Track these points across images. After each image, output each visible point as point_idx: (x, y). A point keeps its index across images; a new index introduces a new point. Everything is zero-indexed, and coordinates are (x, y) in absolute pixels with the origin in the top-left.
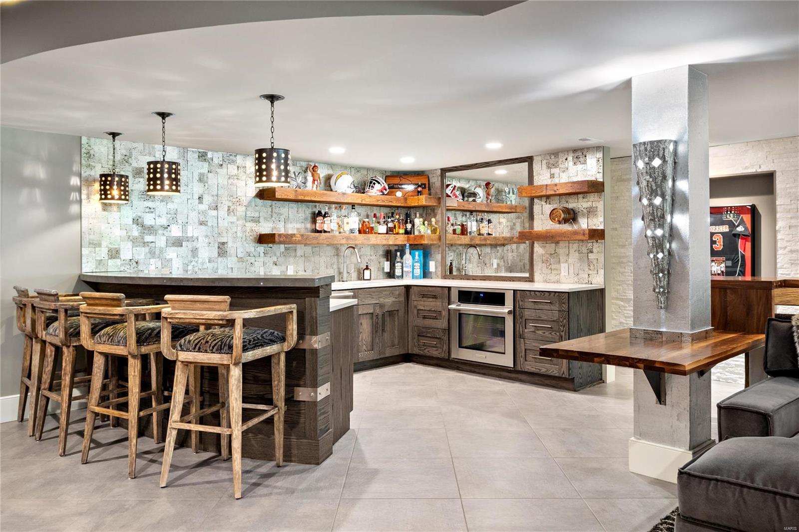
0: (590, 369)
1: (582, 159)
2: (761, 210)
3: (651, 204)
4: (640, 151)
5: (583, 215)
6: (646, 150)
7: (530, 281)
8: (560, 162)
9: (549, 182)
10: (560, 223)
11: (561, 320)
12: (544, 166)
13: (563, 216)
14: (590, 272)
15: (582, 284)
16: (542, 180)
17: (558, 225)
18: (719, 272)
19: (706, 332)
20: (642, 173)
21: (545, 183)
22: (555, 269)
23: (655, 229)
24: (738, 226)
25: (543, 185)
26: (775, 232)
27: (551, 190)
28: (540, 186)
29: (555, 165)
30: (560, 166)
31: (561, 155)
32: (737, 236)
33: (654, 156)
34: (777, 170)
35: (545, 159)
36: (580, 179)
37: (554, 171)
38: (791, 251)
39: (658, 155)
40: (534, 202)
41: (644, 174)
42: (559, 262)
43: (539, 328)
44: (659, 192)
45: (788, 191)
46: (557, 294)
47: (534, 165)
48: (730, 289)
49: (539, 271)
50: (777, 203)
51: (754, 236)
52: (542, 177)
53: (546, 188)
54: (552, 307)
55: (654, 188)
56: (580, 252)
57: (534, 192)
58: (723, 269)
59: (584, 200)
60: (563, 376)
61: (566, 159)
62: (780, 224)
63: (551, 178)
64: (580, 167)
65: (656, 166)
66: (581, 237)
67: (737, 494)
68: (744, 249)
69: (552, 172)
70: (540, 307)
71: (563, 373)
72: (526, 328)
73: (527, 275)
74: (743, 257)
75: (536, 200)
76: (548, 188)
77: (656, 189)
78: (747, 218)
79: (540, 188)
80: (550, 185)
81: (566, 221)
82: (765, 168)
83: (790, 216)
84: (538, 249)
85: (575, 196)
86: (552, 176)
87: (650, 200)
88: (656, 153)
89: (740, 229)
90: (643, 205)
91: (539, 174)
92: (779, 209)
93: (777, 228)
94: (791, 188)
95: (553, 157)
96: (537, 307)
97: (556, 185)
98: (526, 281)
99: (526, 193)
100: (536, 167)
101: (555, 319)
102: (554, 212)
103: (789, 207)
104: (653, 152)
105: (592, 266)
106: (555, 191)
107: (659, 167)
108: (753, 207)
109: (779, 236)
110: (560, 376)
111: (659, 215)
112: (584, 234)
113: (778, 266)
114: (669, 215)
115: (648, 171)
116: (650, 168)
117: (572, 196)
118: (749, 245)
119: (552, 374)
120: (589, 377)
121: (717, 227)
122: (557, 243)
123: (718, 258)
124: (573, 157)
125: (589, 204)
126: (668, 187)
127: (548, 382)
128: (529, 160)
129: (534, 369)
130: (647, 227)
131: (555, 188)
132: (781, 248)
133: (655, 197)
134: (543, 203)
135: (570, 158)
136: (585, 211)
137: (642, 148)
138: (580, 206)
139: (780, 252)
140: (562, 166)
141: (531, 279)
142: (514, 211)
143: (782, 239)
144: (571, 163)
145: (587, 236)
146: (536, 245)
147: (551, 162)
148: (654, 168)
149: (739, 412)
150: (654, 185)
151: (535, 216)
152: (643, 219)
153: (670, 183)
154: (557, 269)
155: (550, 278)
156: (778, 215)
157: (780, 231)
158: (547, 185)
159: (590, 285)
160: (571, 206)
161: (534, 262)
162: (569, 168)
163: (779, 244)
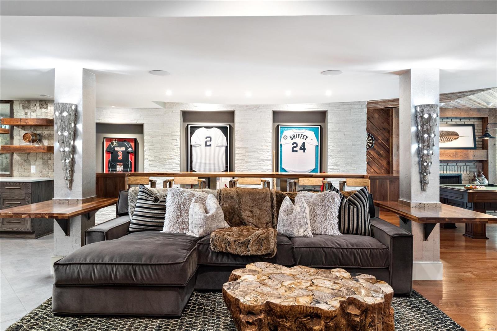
0: (47, 225)
1: (45, 106)
2: (139, 140)
3: (62, 135)
4: (57, 107)
5: (45, 138)
6: (59, 107)
7: (10, 176)
8: (31, 106)
9: (23, 117)
10: (29, 141)
11: (27, 198)
12: (21, 108)
13: (31, 138)
14: (49, 171)
15: (44, 177)
16: (19, 116)
17: (29, 143)
18: (121, 170)
19: (92, 198)
20: (58, 119)
21: (21, 117)
22: (27, 169)
23: (64, 148)
24: (129, 148)
25: (18, 119)
26: (143, 151)
27: (23, 122)
28: (16, 119)
29: (28, 108)
30: (31, 108)
31: (32, 102)
32: (128, 153)
33: (64, 110)
34: (145, 123)
35: (21, 103)
36: (43, 118)
37: (27, 111)
38: (150, 161)
39: (66, 110)
40: (14, 128)
41: (59, 119)
42: (30, 165)
43: (12, 204)
44: (67, 129)
45: (149, 133)
46: (25, 183)
47: (14, 106)
48: (109, 177)
49: (17, 170)
50: (145, 138)
51: (135, 153)
52: (20, 113)
53: (21, 121)
54: (21, 191)
55: (64, 127)
56: (42, 159)
57: (12, 122)
58: (122, 169)
59: (46, 130)
60: (28, 231)
61: (35, 105)
62: (145, 148)
63: (25, 115)
64: (44, 110)
65: (65, 116)
66: (42, 151)
67: (78, 268)
68: (131, 159)
69: (26, 112)
70: (13, 191)
71: (28, 229)
72: (3, 205)
73: (8, 173)
74: (131, 162)
75: (15, 127)
76: (22, 120)
77: (65, 127)
78: (133, 144)
79: (16, 120)
80: (23, 119)
81: (34, 141)
82: (140, 122)
83: (149, 144)
84: (16, 157)
85: (40, 127)
86: (26, 114)
87: (62, 132)
88: (65, 109)
89: (130, 149)
90: (59, 135)
91: (17, 112)
92: (145, 141)
93: (145, 150)
94: (150, 132)
95: (27, 103)
96: (11, 191)
97: (27, 119)
98: (7, 176)
99: (7, 122)
100: (16, 107)
101: (23, 198)
102: (26, 135)
103: (149, 140)
104: (63, 108)
105: (50, 167)
106: (26, 123)
107: (66, 116)
108: (135, 140)
109: (145, 153)
110: (26, 231)
111: (66, 140)
112: (44, 149)
113: (145, 167)
114: (72, 141)
115: (61, 118)
116: (62, 117)
117: (39, 127)
118: (133, 157)
119: (21, 231)
120: (46, 229)
121: (120, 148)
122: (29, 154)
123: (120, 163)
124: (40, 104)
125: (49, 132)
126: (72, 127)
127: (18, 236)
128: (11, 102)
129: (8, 229)
130: (61, 146)
131: (26, 121)
132: (146, 159)
133: (64, 131)
134: (20, 130)
135: (38, 105)
136: (46, 136)
137: (58, 106)
138: (43, 133)
139: (145, 161)
140: (33, 109)
141: (11, 175)
142: (7, 133)
143: (146, 155)
144: (38, 108)
145: (46, 150)
146: (15, 154)
147: (26, 105)
148: (64, 116)
149: (94, 233)
150: (64, 125)
151: (14, 137)
152: (58, 142)
153: (73, 125)
154: (28, 169)
155: (24, 174)
156: (145, 144)
157: (145, 151)
158: (21, 119)
159: (49, 178)
160: (38, 132)
161: (13, 165)
162: (37, 111)
163: (145, 157)
